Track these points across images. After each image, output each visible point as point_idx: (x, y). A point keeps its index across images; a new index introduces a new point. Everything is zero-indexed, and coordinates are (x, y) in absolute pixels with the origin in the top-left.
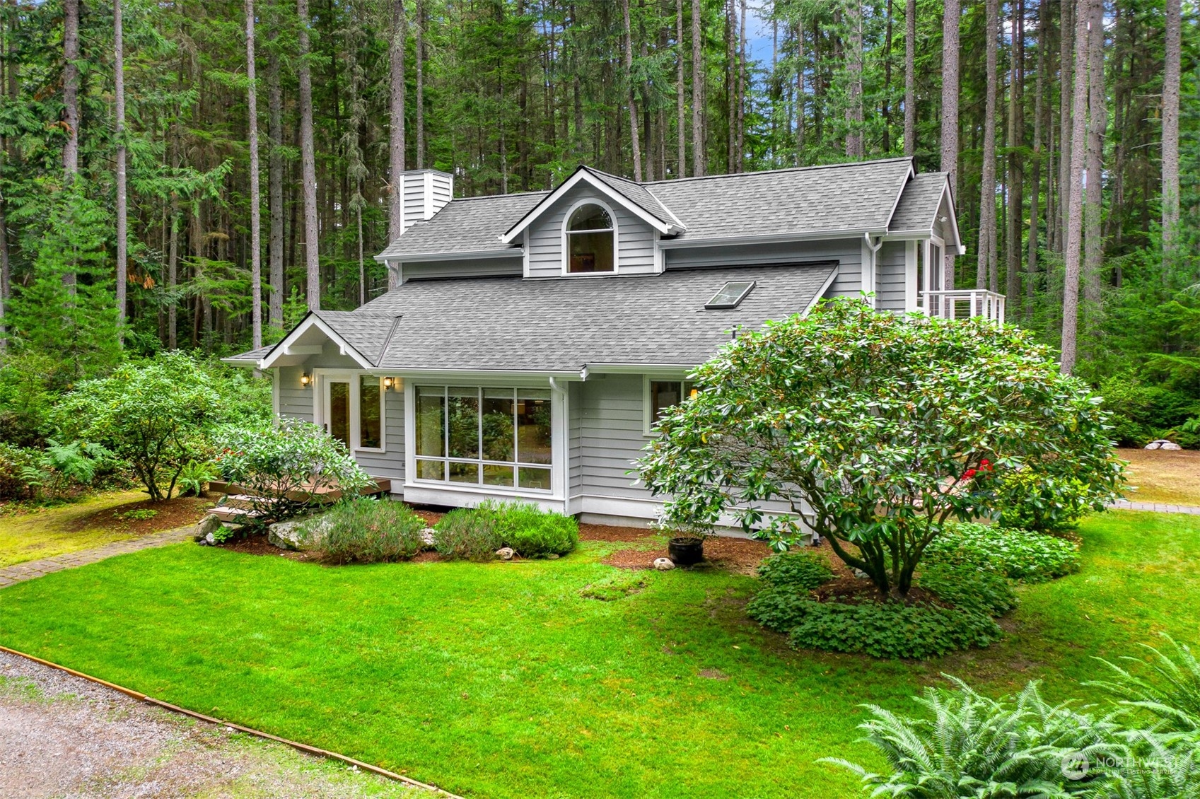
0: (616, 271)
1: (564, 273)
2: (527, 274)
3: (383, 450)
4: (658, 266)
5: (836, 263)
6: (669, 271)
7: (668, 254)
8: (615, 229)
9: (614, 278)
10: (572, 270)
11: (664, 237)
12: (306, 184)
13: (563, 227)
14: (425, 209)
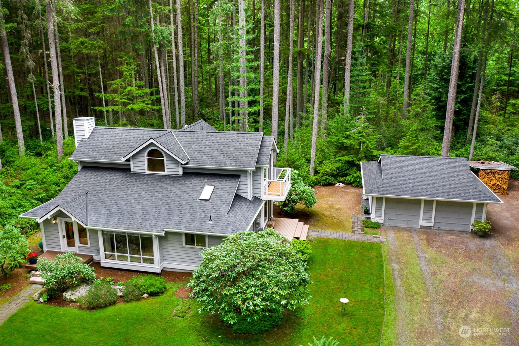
0: (166, 173)
1: (147, 171)
2: (132, 170)
3: (89, 245)
4: (181, 172)
5: (239, 177)
6: (184, 175)
7: (184, 169)
8: (165, 158)
9: (165, 176)
10: (149, 170)
11: (182, 164)
12: (10, 79)
13: (145, 157)
14: (85, 134)
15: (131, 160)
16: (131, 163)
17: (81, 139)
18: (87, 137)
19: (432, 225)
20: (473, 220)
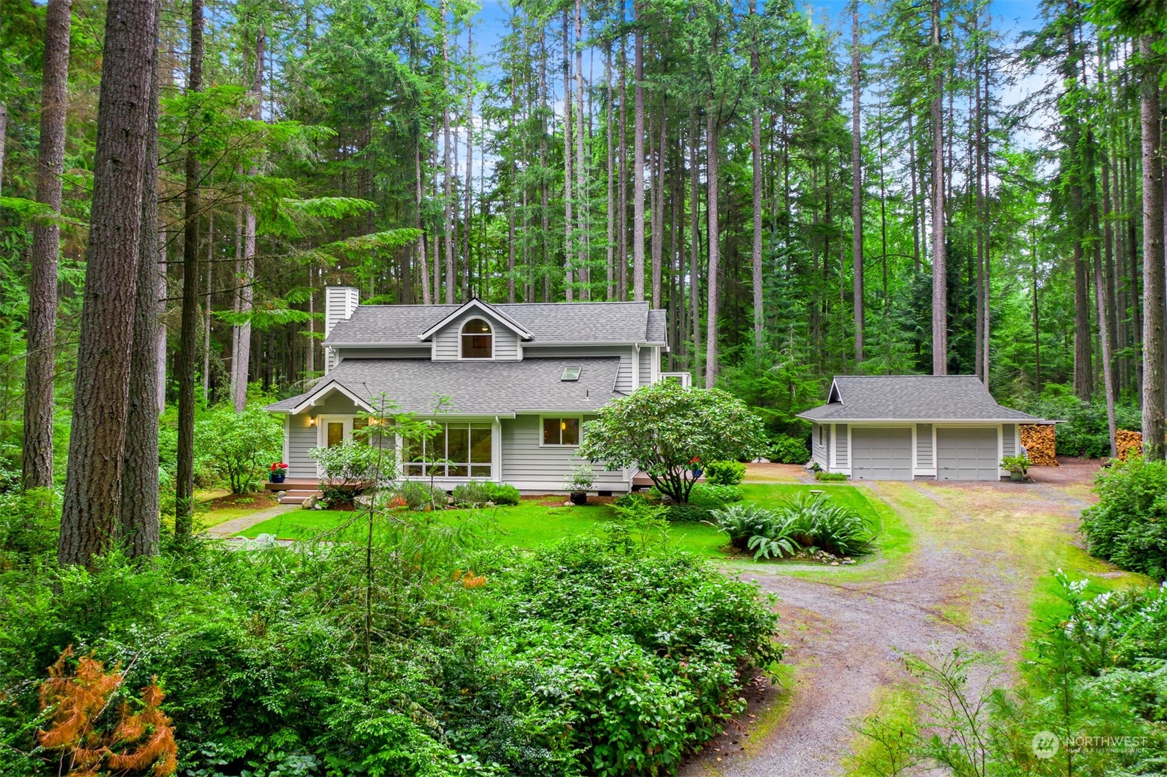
0: (493, 358)
1: (460, 358)
2: (434, 358)
4: (519, 356)
5: (618, 358)
6: (525, 359)
7: (525, 350)
8: (493, 334)
9: (492, 362)
10: (464, 357)
11: (524, 340)
13: (459, 332)
14: (346, 312)
15: (434, 339)
16: (434, 345)
17: (336, 321)
18: (348, 316)
19: (934, 472)
20: (1001, 455)
